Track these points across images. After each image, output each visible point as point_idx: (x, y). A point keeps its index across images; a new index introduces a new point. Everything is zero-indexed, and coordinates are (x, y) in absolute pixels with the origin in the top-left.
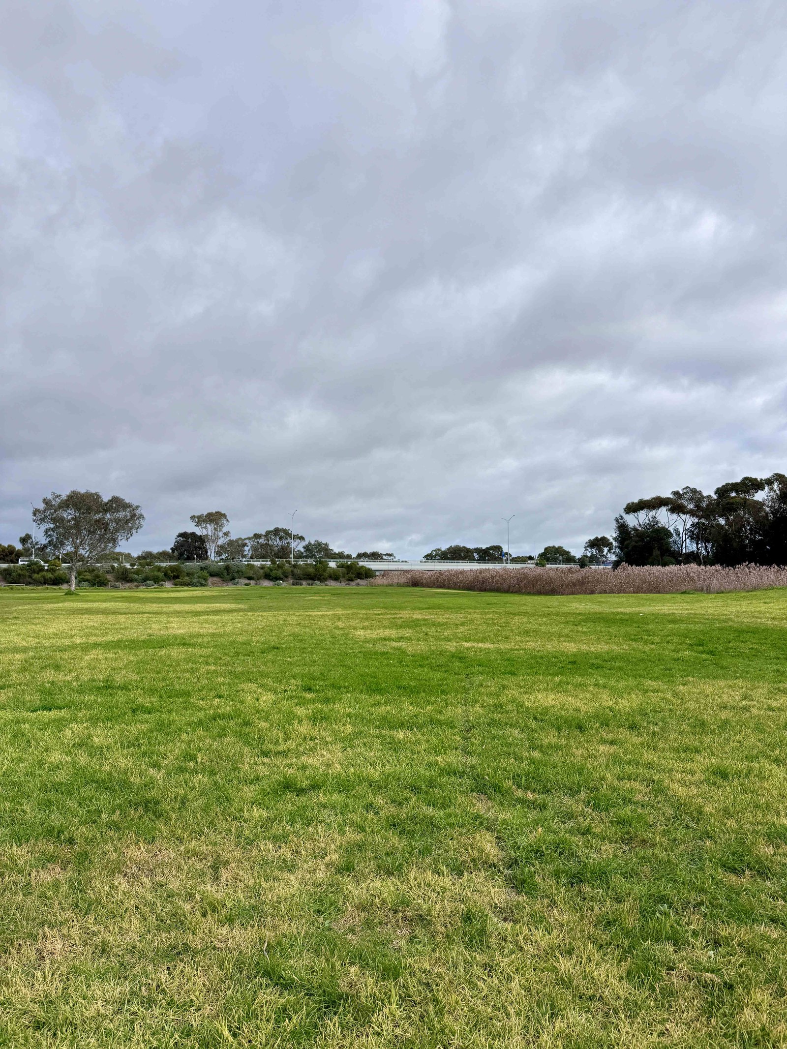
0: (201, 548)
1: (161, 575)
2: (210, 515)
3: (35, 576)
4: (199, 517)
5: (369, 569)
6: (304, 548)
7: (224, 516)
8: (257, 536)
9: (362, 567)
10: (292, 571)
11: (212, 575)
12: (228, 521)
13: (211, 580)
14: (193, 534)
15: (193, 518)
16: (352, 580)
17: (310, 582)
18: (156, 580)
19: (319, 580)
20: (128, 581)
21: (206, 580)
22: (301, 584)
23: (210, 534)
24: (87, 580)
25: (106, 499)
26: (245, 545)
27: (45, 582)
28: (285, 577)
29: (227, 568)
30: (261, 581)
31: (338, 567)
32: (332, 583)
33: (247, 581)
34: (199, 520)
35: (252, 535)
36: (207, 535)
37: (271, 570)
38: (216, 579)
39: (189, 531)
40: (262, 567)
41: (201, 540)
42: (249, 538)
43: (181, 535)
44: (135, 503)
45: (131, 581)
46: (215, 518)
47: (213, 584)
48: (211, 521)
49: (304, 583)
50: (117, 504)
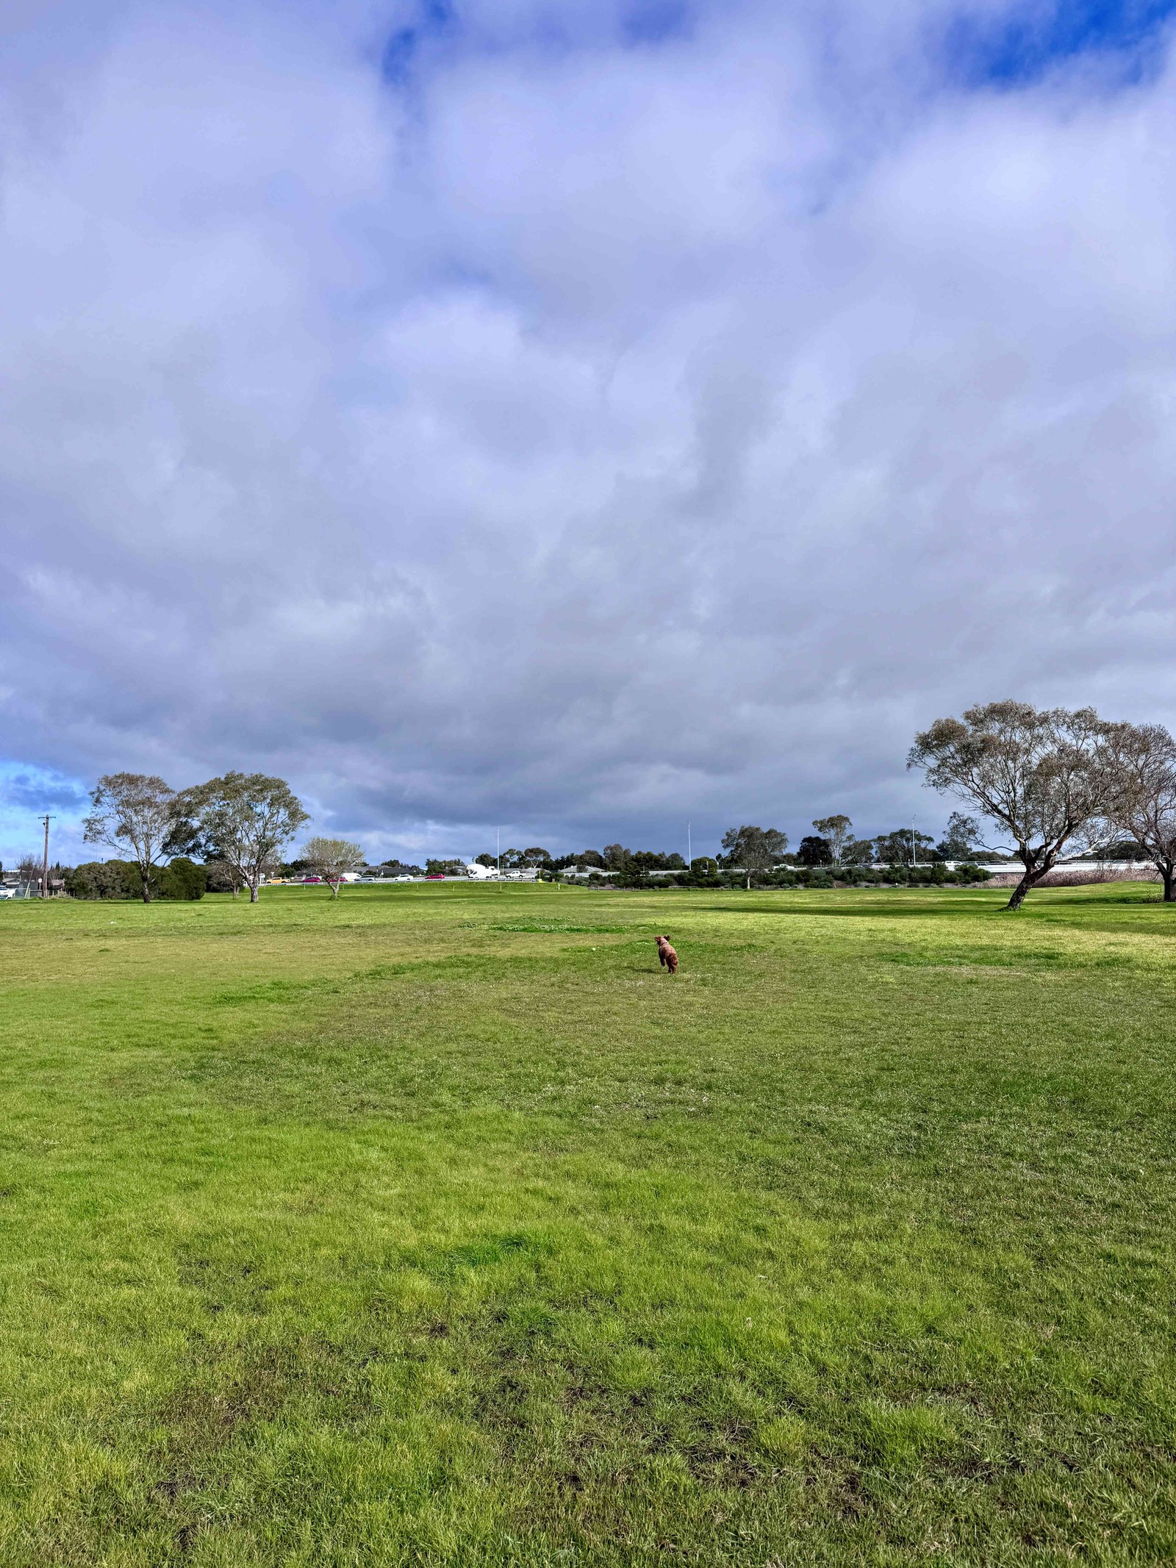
0: (826, 852)
1: (793, 878)
2: (831, 819)
3: (700, 880)
4: (821, 822)
5: (987, 872)
6: (938, 847)
7: (847, 819)
8: (881, 839)
9: (980, 870)
10: (910, 875)
11: (837, 878)
12: (851, 824)
13: (835, 883)
14: (817, 838)
15: (815, 823)
16: (969, 883)
17: (927, 884)
18: (791, 883)
19: (935, 882)
20: (768, 884)
21: (831, 883)
22: (918, 887)
23: (833, 838)
24: (738, 883)
25: (765, 830)
26: (870, 847)
27: (709, 885)
28: (902, 880)
29: (849, 872)
30: (881, 884)
31: (957, 870)
32: (949, 886)
33: (868, 884)
34: (822, 825)
35: (876, 837)
36: (830, 840)
37: (890, 874)
38: (840, 882)
39: (813, 836)
40: (881, 871)
41: (825, 844)
42: (874, 841)
43: (805, 840)
44: (782, 832)
45: (771, 884)
46: (836, 822)
47: (838, 887)
48: (832, 825)
49: (921, 885)
50: (771, 834)
